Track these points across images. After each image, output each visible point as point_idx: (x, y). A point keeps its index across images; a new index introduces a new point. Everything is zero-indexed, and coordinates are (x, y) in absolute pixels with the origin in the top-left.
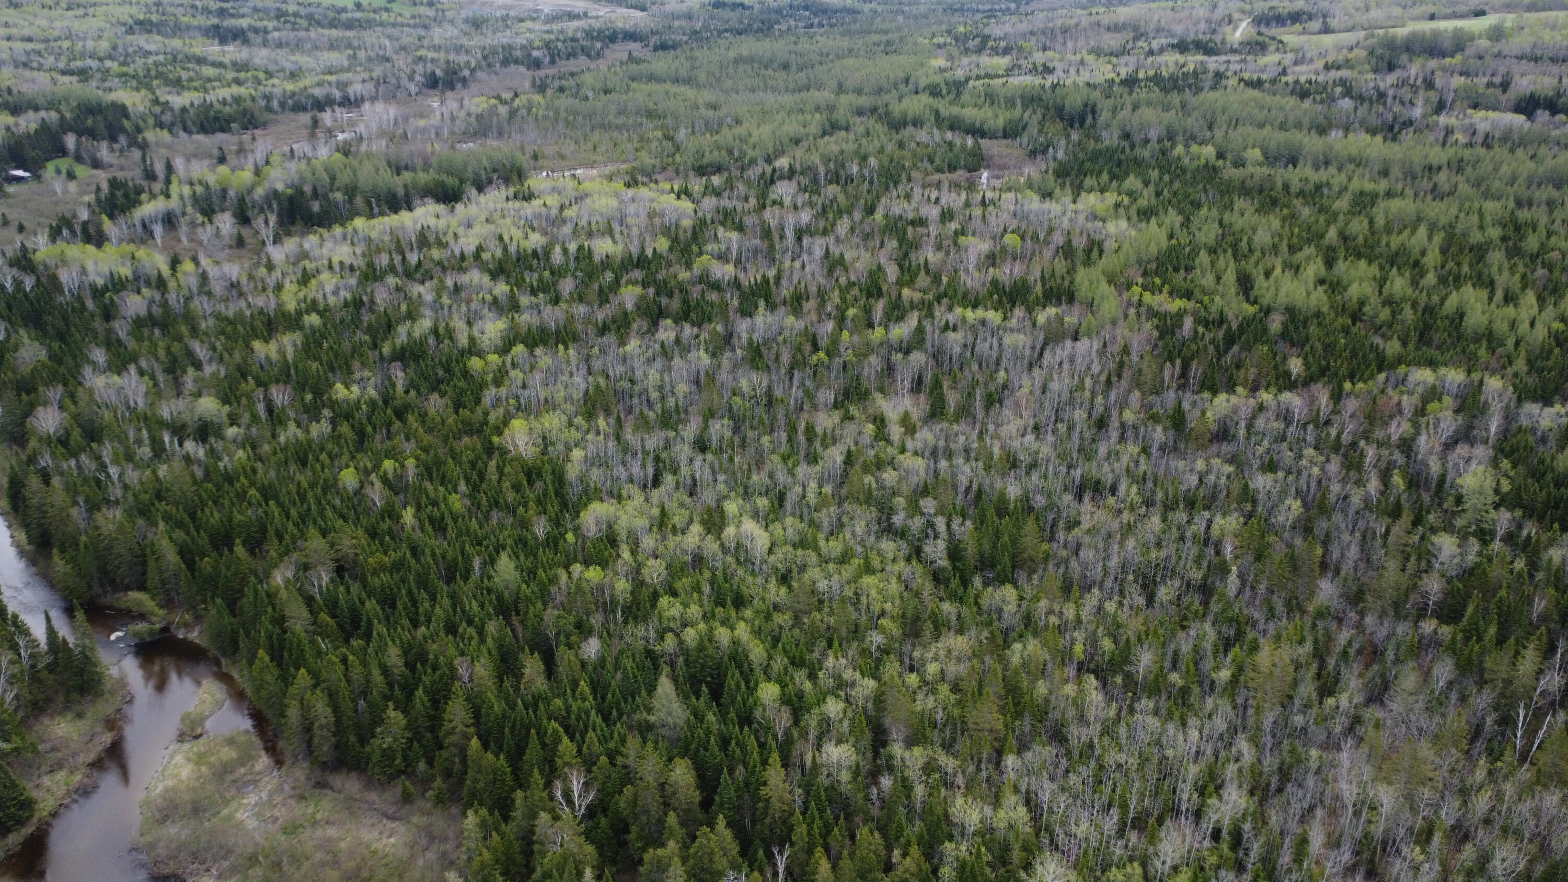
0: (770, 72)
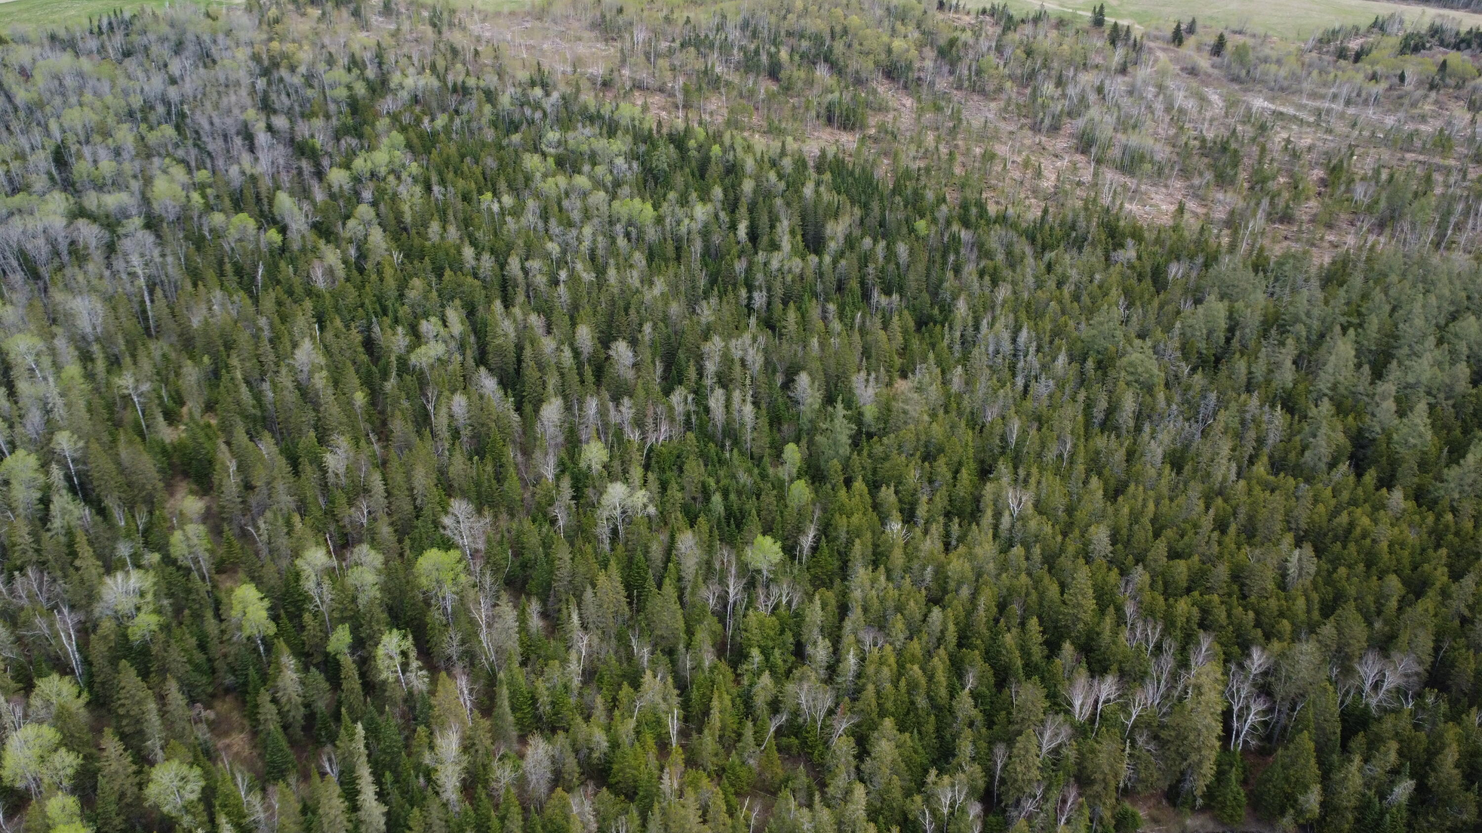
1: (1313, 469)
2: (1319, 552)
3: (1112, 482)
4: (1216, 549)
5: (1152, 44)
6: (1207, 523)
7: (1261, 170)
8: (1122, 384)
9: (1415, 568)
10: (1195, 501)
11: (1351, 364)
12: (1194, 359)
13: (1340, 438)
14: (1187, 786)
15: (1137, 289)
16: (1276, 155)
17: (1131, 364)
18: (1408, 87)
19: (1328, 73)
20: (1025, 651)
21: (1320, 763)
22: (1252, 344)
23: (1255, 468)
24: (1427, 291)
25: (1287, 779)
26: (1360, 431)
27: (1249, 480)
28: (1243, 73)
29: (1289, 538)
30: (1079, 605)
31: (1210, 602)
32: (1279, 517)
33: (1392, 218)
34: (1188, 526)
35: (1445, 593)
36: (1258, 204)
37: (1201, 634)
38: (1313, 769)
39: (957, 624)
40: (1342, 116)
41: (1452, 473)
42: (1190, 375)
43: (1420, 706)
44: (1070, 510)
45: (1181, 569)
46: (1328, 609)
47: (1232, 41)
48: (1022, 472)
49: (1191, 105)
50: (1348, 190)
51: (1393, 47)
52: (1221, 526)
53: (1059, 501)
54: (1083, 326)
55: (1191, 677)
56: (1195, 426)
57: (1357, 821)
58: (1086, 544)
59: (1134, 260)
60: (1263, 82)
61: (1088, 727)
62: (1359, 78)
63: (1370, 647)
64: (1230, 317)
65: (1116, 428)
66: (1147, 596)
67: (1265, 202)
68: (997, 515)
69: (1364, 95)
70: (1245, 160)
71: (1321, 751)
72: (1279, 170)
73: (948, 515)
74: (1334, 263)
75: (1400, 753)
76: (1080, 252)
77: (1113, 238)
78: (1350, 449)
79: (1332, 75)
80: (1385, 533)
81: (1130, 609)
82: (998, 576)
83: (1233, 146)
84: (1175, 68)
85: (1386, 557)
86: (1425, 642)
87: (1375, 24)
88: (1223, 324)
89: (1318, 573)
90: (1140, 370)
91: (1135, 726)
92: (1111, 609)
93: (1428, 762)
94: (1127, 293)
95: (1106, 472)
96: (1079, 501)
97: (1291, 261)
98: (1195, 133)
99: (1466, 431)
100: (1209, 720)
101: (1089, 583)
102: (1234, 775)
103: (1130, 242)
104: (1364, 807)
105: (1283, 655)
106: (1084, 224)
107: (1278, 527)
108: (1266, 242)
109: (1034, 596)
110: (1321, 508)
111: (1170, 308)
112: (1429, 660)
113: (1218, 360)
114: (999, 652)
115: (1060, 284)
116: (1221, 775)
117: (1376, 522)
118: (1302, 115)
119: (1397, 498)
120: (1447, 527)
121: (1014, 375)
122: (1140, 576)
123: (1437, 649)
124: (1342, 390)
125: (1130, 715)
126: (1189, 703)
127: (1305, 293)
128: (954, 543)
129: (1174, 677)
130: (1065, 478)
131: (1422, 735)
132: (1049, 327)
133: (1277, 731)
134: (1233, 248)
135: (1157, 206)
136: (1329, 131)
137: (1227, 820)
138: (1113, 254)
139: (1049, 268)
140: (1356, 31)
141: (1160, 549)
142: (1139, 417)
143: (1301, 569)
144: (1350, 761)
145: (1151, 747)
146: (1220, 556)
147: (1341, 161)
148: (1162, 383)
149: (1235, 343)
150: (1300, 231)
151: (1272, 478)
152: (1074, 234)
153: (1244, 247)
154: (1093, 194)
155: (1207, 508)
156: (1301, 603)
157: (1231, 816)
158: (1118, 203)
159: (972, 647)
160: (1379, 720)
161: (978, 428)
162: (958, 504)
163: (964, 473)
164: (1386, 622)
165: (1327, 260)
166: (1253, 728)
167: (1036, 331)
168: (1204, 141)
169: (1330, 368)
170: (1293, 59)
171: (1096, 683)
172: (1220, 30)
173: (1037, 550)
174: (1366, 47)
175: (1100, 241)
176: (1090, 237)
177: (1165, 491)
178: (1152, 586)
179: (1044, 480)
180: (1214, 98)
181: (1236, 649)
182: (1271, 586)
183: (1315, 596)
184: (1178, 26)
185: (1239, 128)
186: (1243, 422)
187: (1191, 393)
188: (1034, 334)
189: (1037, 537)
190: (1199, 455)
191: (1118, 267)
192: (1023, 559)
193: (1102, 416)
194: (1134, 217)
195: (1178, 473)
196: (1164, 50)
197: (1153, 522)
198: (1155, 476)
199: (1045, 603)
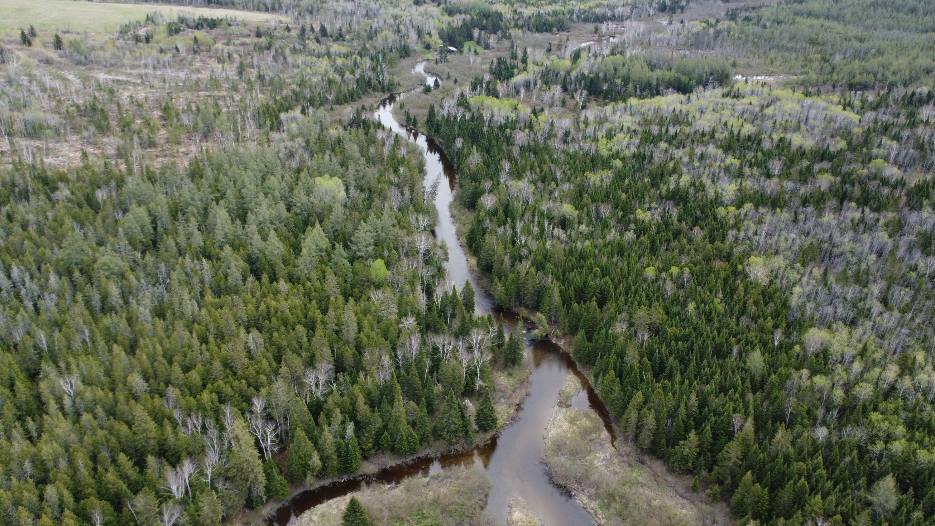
0: (901, 15)
1: (236, 286)
2: (260, 330)
3: (127, 343)
4: (207, 354)
5: (9, 47)
6: (195, 342)
7: (123, 118)
8: (103, 279)
9: (306, 317)
10: (183, 333)
11: (229, 221)
12: (140, 247)
13: (242, 264)
14: (254, 494)
15: (82, 214)
16: (127, 107)
17: (104, 264)
18: (183, 55)
19: (135, 52)
20: (124, 477)
21: (310, 439)
22: (170, 227)
23: (206, 298)
24: (245, 169)
25: (300, 458)
26: (249, 256)
27: (206, 306)
28: (83, 58)
29: (242, 331)
30: (145, 430)
31: (219, 386)
32: (232, 321)
33: (209, 131)
34: (186, 349)
35: (324, 323)
36: (132, 140)
37: (223, 407)
38: (310, 444)
39: (68, 488)
40: (155, 77)
41: (300, 261)
42: (143, 258)
43: (339, 385)
44: (108, 373)
45: (195, 376)
46: (278, 359)
47: (66, 39)
48: (62, 364)
49: (57, 84)
50: (178, 120)
51: (164, 32)
52: (204, 340)
53: (98, 371)
54: (56, 250)
55: (228, 435)
56: (160, 287)
57: (339, 457)
58: (130, 390)
59: (70, 196)
60: (98, 63)
61: (186, 498)
62: (155, 53)
63: (306, 367)
64: (150, 215)
65: (112, 309)
66: (183, 402)
67: (135, 137)
68: (59, 400)
69: (161, 62)
70: (110, 113)
71: (309, 433)
72: (134, 116)
73: (20, 418)
74: (191, 164)
75: (342, 412)
76: (28, 201)
77: (47, 184)
78: (249, 267)
79: (138, 54)
80: (284, 306)
81: (177, 415)
82: (81, 440)
83: (99, 106)
84: (34, 61)
85: (291, 317)
86: (327, 351)
87: (148, 19)
88: (147, 220)
89: (265, 342)
90: (112, 266)
91: (212, 480)
92: (166, 420)
93: (354, 409)
94: (76, 218)
95: (120, 338)
96: (111, 364)
97: (168, 171)
98: (70, 102)
99: (296, 237)
100: (251, 451)
101: (145, 413)
102: (275, 472)
103: (61, 185)
104: (338, 448)
105: (269, 394)
106: (21, 181)
107: (234, 327)
108: (148, 162)
109: (113, 439)
110: (250, 306)
111: (110, 220)
112: (332, 359)
113: (155, 243)
114: (107, 488)
115: (24, 227)
116: (269, 477)
117: (278, 301)
118: (132, 80)
119: (283, 285)
120: (310, 289)
121: (21, 301)
122: (173, 392)
123: (333, 352)
124: (230, 237)
125: (207, 475)
126: (235, 448)
127: (185, 188)
128: (35, 434)
129: (221, 438)
130: (94, 353)
131: (346, 398)
132: (32, 259)
133: (283, 435)
134: (130, 171)
135: (66, 155)
136: (152, 87)
137: (282, 498)
138: (52, 196)
139: (10, 218)
140: (139, 25)
141: (177, 369)
142: (124, 295)
143: (256, 343)
144: (323, 430)
145: (228, 485)
146: (212, 358)
147: (167, 104)
148: (128, 269)
149: (160, 229)
150: (163, 150)
151: (217, 300)
152: (17, 190)
153: (136, 168)
154: (16, 158)
155: (191, 333)
156: (265, 362)
157: (283, 495)
158: (38, 159)
159: (87, 496)
160: (325, 401)
161: (12, 348)
162: (24, 407)
163: (19, 385)
164: (307, 351)
165: (186, 163)
166: (273, 441)
167: (23, 264)
168: (78, 107)
169: (219, 226)
170: (110, 46)
171: (178, 469)
172: (54, 33)
173: (99, 410)
174: (150, 33)
175: (38, 189)
176: (30, 189)
177: (163, 334)
178: (182, 395)
179: (81, 362)
180: (71, 77)
181: (245, 405)
182: (246, 361)
183: (270, 355)
184: (23, 33)
185: (97, 94)
186: (187, 275)
187: (148, 269)
188: (22, 268)
189: (94, 401)
190: (171, 304)
191: (61, 204)
192: (93, 420)
193: (99, 305)
194: (55, 167)
195: (164, 320)
196: (20, 50)
197: (164, 356)
198: (152, 327)
199: (123, 440)
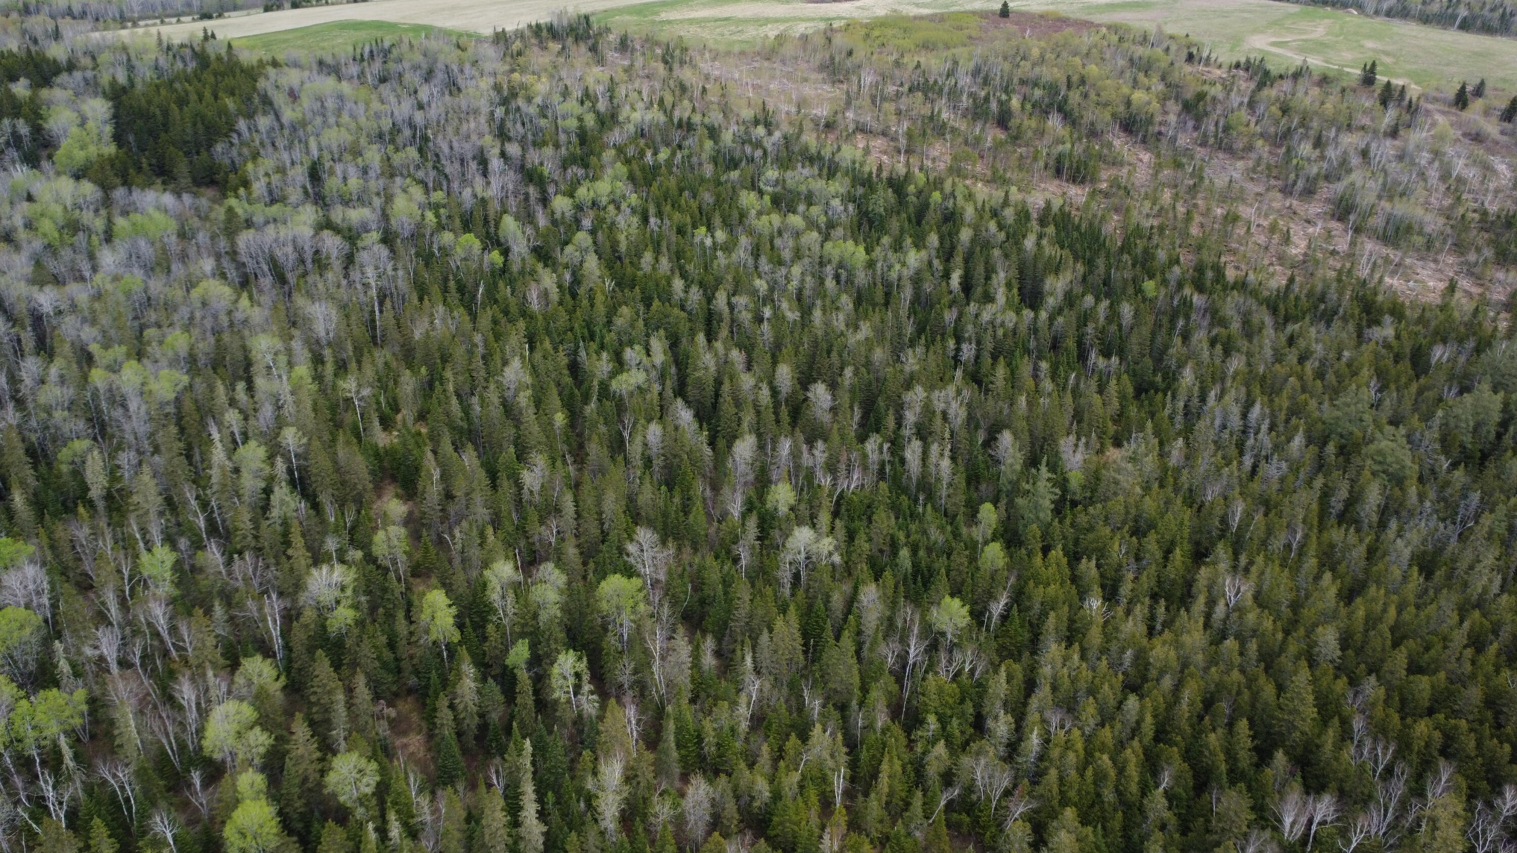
3: (1348, 581)
4: (1468, 668)
5: (1430, 107)
6: (1459, 637)
8: (1367, 473)
10: (1448, 613)
12: (1456, 452)
15: (1393, 372)
17: (1380, 452)
20: (1231, 755)
30: (1295, 711)
31: (1456, 727)
34: (1436, 639)
37: (1442, 762)
39: (1155, 716)
42: (1449, 471)
44: (1295, 606)
45: (1423, 685)
48: (1243, 560)
49: (1472, 174)
52: (1477, 643)
53: (1284, 595)
54: (1326, 405)
55: (1425, 808)
56: (1451, 527)
58: (1312, 645)
59: (1391, 339)
61: (1298, 849)
64: (1505, 410)
65: (1357, 522)
66: (1379, 713)
68: (1211, 603)
73: (1154, 596)
76: (1328, 326)
77: (1368, 313)
81: (1358, 723)
82: (1206, 669)
84: (1456, 134)
88: (1495, 417)
90: (1389, 459)
92: (1336, 721)
94: (1380, 373)
95: (1342, 568)
96: (1307, 597)
98: (1475, 205)
101: (1310, 688)
103: (1387, 319)
106: (1335, 297)
109: (1246, 695)
111: (1430, 395)
113: (1484, 457)
114: (1201, 752)
115: (1302, 360)
121: (1241, 453)
122: (1372, 688)
125: (1349, 842)
126: (1422, 836)
128: (1159, 627)
129: (1403, 807)
130: (1294, 569)
132: (1286, 404)
134: (1511, 333)
135: (1423, 282)
138: (1366, 331)
139: (1291, 341)
141: (1400, 659)
142: (1385, 513)
146: (1473, 676)
148: (1415, 476)
149: (1508, 439)
152: (1322, 307)
154: (1348, 265)
155: (1461, 621)
158: (1377, 276)
159: (1171, 743)
161: (1196, 506)
162: (1167, 586)
163: (1177, 554)
167: (1271, 407)
168: (1485, 213)
171: (1311, 800)
172: (1514, 94)
173: (1253, 646)
175: (1352, 316)
176: (1341, 311)
177: (1411, 598)
178: (1386, 701)
179: (1268, 570)
180: (1502, 168)
181: (1484, 785)
184: (1463, 88)
186: (1511, 529)
187: (1449, 491)
188: (1267, 411)
189: (1255, 631)
190: (1454, 560)
191: (1371, 346)
192: (1236, 654)
193: (1340, 506)
194: (1395, 293)
195: (1427, 578)
196: (1443, 113)
197: (1393, 630)
198: (1400, 578)
199: (1258, 705)
